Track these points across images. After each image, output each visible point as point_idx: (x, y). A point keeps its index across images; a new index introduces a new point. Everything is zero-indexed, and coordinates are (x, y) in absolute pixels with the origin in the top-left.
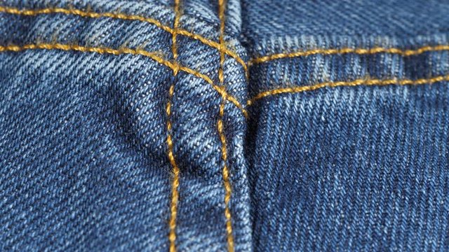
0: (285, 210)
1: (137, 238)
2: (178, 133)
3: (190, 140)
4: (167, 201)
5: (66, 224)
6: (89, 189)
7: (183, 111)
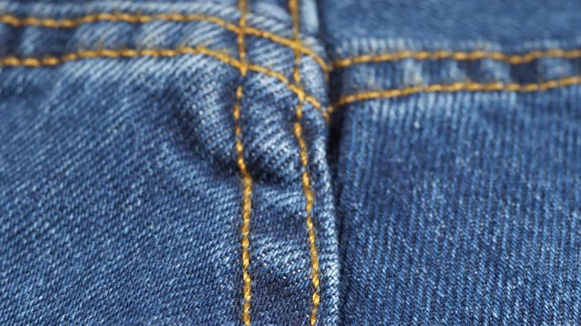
0: (375, 222)
1: (203, 245)
2: (249, 136)
3: (263, 143)
4: (237, 208)
5: (118, 240)
6: (145, 201)
7: (254, 113)
